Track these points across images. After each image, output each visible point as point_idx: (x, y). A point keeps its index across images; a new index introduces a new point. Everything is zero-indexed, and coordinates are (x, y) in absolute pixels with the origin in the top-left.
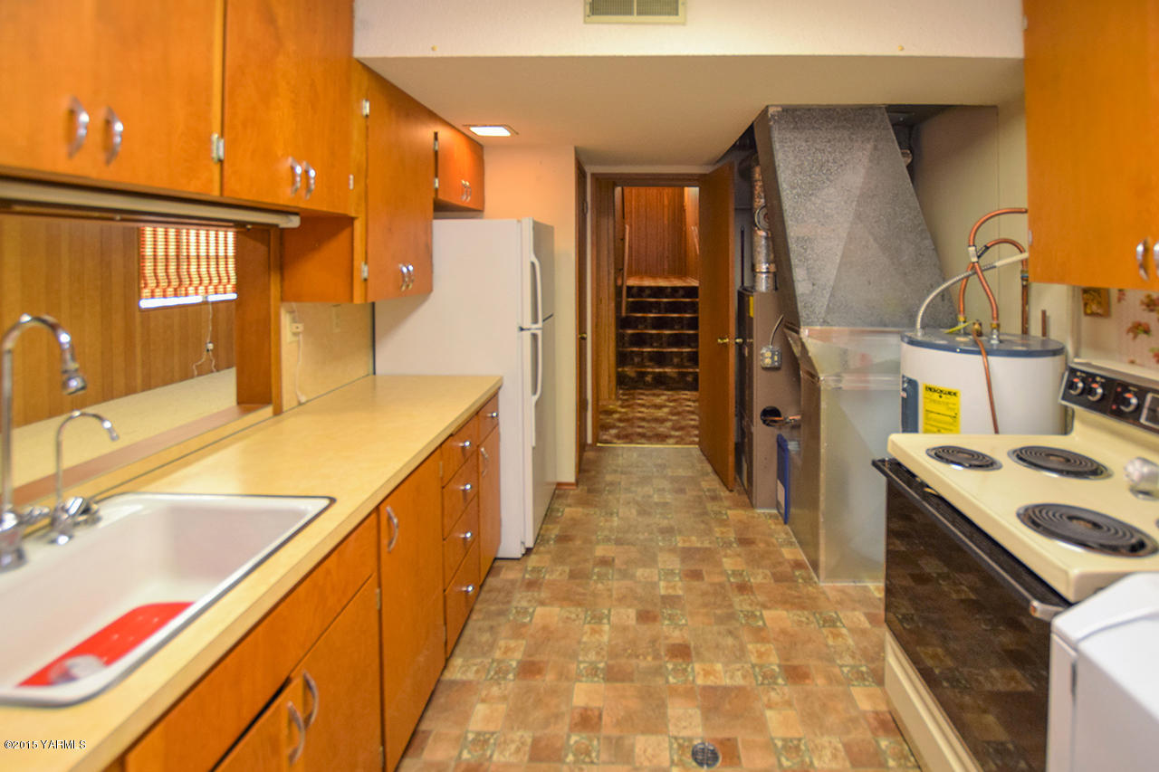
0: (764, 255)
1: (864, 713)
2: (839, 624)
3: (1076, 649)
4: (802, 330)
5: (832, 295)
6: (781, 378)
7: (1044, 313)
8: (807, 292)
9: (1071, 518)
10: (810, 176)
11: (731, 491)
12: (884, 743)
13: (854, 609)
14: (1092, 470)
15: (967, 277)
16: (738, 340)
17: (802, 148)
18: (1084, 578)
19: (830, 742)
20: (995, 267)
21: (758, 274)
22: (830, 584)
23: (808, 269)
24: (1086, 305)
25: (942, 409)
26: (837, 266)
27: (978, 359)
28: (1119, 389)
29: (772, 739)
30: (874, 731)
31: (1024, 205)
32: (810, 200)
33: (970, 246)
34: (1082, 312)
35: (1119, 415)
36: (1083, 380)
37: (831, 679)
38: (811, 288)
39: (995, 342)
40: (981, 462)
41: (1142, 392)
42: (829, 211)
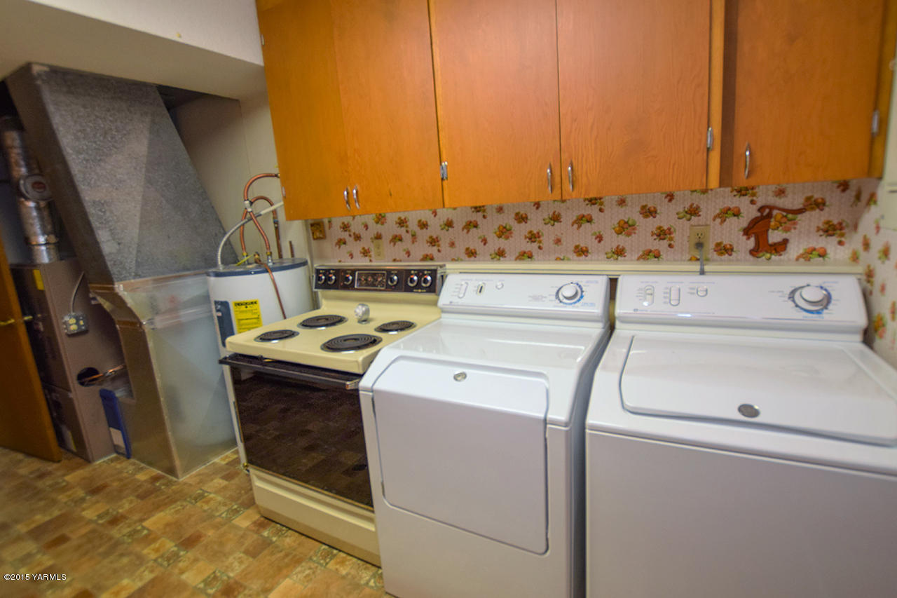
0: (38, 227)
1: (247, 528)
2: (206, 494)
3: (372, 391)
4: (116, 286)
5: (138, 251)
6: (91, 339)
7: (290, 243)
8: (114, 251)
9: (345, 340)
10: (95, 142)
11: (59, 461)
12: (266, 534)
13: (212, 480)
14: (338, 320)
15: (243, 225)
16: (26, 318)
17: (81, 114)
18: (365, 359)
19: (235, 558)
20: (260, 215)
21: (36, 247)
22: (188, 476)
23: (111, 230)
24: (313, 233)
25: (249, 315)
26: (138, 226)
27: (266, 275)
28: (343, 274)
29: (195, 587)
30: (257, 532)
31: (276, 171)
32: (100, 165)
33: (245, 200)
34: (312, 239)
35: (346, 288)
36: (324, 274)
37: (217, 527)
38: (117, 247)
39: (270, 264)
40: (286, 335)
41: (353, 272)
42: (121, 176)
